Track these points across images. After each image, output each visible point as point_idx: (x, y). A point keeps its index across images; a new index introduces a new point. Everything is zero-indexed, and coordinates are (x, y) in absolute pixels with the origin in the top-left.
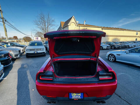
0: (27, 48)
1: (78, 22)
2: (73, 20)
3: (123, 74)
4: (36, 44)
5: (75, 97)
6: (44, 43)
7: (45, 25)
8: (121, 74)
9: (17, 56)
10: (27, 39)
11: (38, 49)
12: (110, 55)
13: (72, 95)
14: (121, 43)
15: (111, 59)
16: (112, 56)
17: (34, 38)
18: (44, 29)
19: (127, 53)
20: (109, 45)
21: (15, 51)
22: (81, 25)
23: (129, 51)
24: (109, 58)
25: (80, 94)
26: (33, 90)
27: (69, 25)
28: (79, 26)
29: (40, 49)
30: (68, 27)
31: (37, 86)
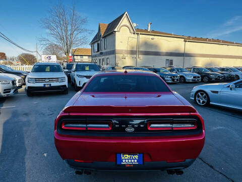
0: (29, 76)
1: (135, 25)
2: (124, 21)
3: (221, 128)
4: (48, 69)
5: (127, 161)
6: (64, 68)
7: (66, 31)
8: (218, 128)
9: (10, 92)
10: (27, 59)
11: (51, 79)
12: (199, 93)
13: (123, 158)
14: (223, 69)
15: (199, 101)
16: (202, 94)
17: (43, 56)
18: (65, 38)
19: (231, 89)
20: (198, 73)
21: (4, 82)
22: (141, 30)
23: (235, 84)
24: (197, 98)
25: (136, 157)
26: (45, 155)
27: (116, 30)
28: (138, 34)
29: (57, 79)
30: (115, 35)
31: (56, 140)
